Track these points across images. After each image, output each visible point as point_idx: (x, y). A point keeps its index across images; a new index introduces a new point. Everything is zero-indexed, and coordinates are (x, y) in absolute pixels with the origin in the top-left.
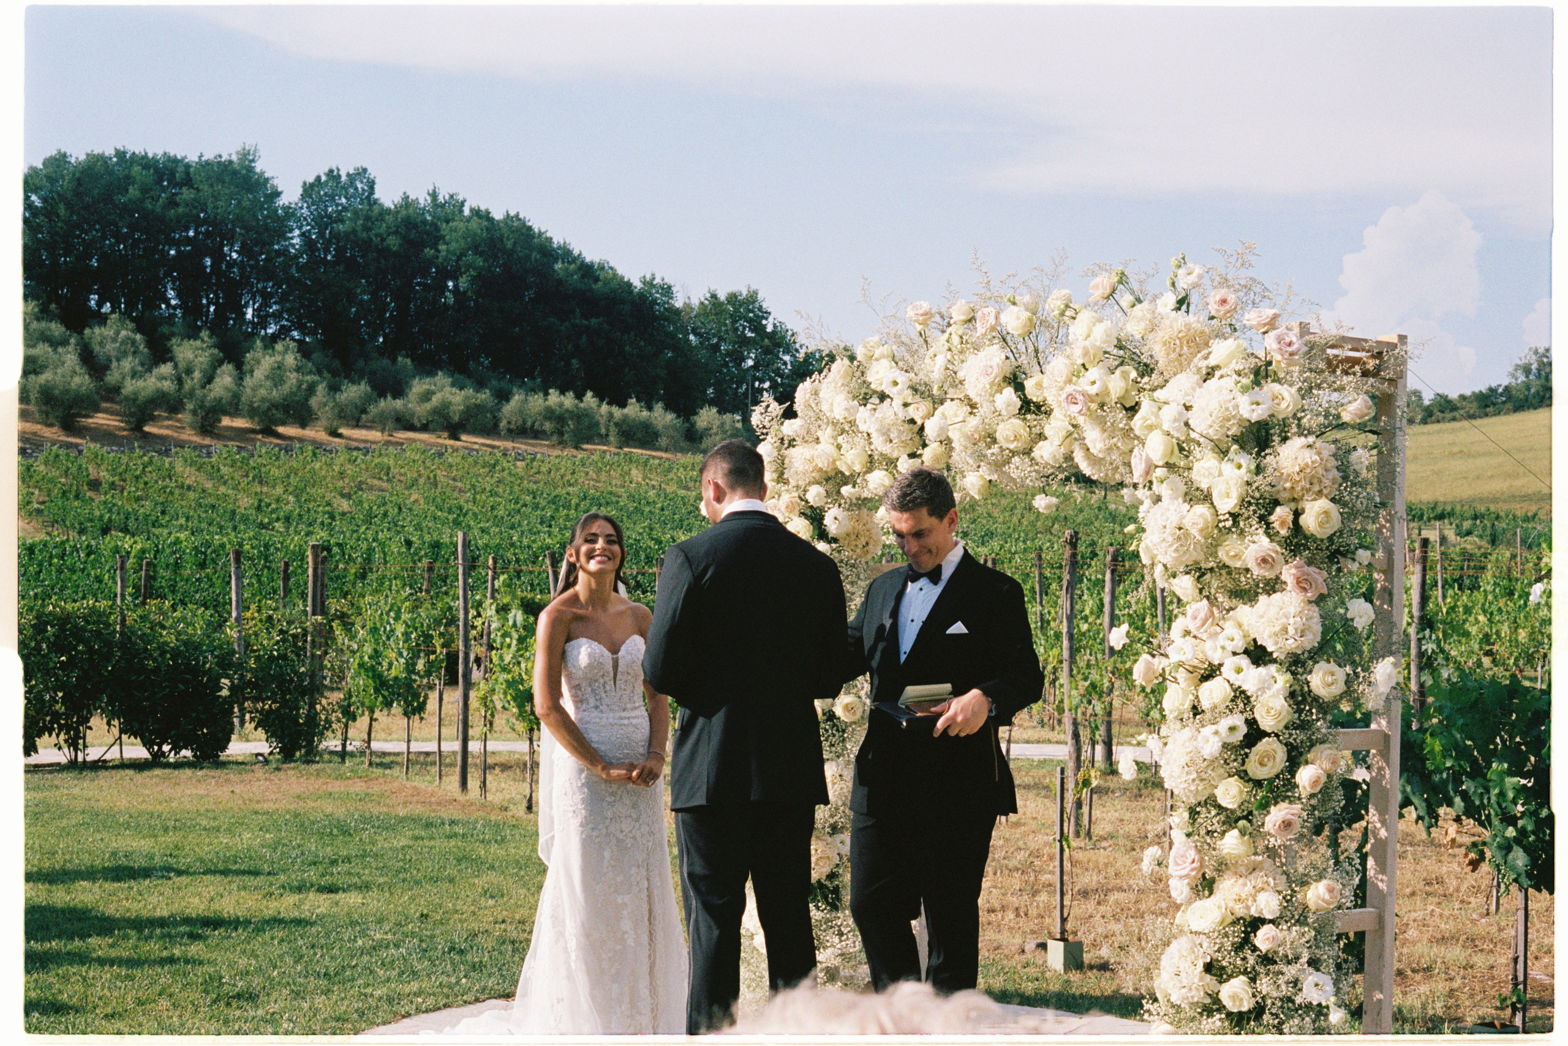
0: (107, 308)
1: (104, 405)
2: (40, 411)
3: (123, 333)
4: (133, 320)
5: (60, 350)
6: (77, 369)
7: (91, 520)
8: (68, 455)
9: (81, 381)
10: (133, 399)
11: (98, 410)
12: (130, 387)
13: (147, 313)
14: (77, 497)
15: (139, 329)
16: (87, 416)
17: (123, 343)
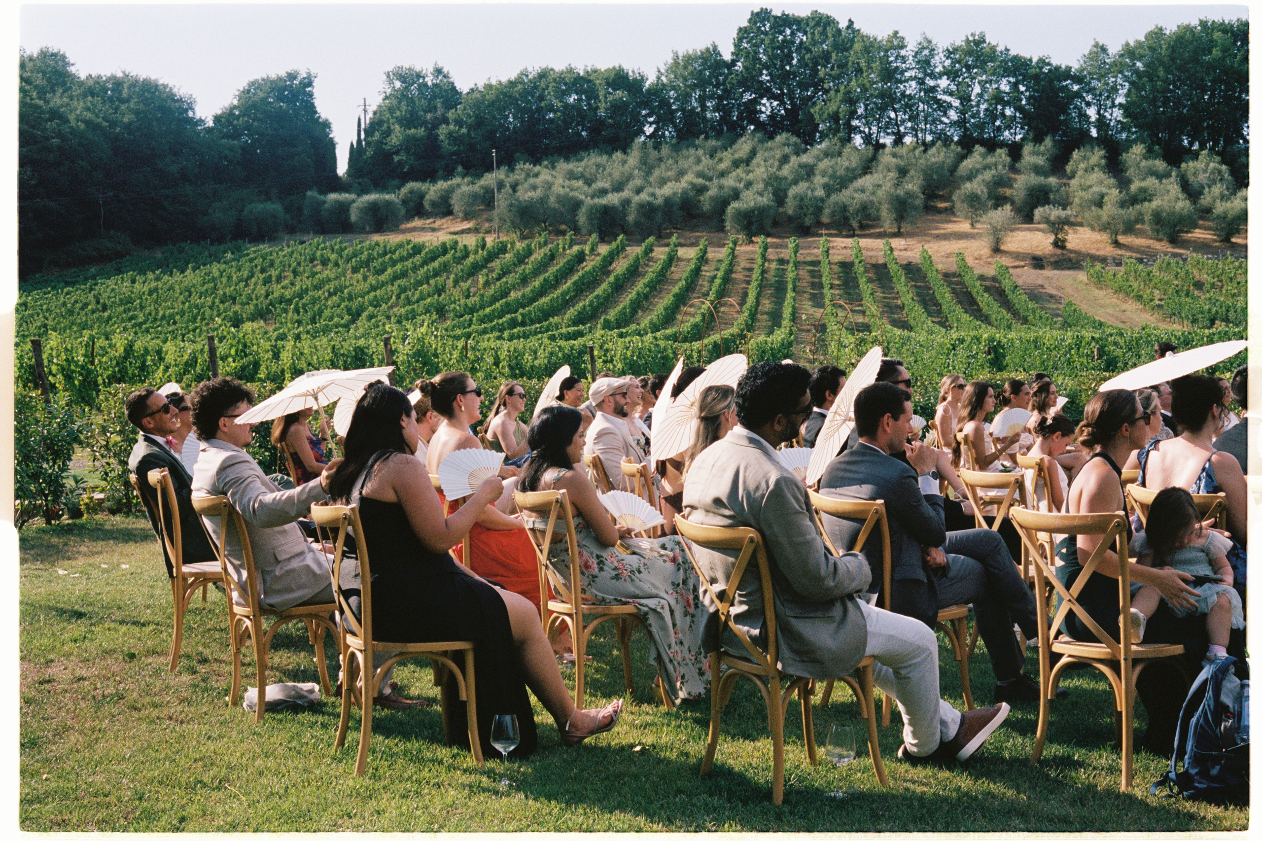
0: (1196, 147)
1: (1201, 222)
2: (1152, 230)
3: (1212, 165)
4: (1218, 154)
5: (1164, 181)
6: (1180, 196)
7: (1202, 313)
8: (1177, 263)
9: (1183, 205)
10: (1223, 217)
11: (1196, 226)
12: (1220, 208)
13: (1229, 149)
14: (1187, 295)
15: (1223, 162)
16: (1187, 232)
17: (1212, 172)
